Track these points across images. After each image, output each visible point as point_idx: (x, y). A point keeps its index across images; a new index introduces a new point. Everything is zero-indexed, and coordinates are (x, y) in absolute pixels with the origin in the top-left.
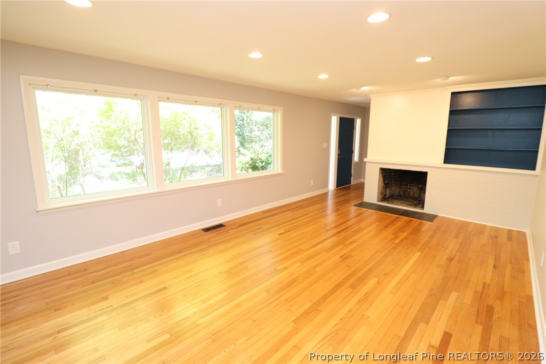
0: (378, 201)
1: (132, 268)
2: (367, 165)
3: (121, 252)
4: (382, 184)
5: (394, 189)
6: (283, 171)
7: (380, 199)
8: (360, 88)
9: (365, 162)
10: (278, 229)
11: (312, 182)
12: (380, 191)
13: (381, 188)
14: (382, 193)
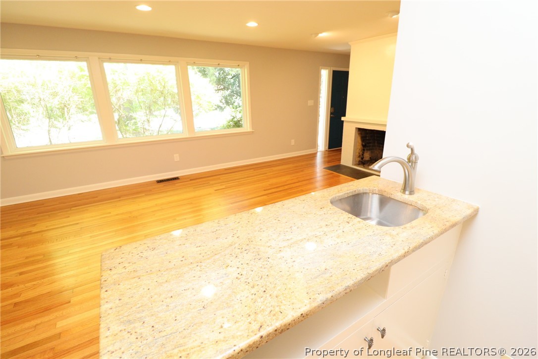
0: (353, 165)
1: (71, 207)
2: (345, 124)
3: (79, 194)
4: (360, 146)
5: (378, 153)
6: (253, 129)
7: (358, 163)
8: (317, 34)
9: (343, 121)
10: (221, 185)
11: (293, 142)
12: (357, 154)
13: (358, 151)
14: (359, 156)
